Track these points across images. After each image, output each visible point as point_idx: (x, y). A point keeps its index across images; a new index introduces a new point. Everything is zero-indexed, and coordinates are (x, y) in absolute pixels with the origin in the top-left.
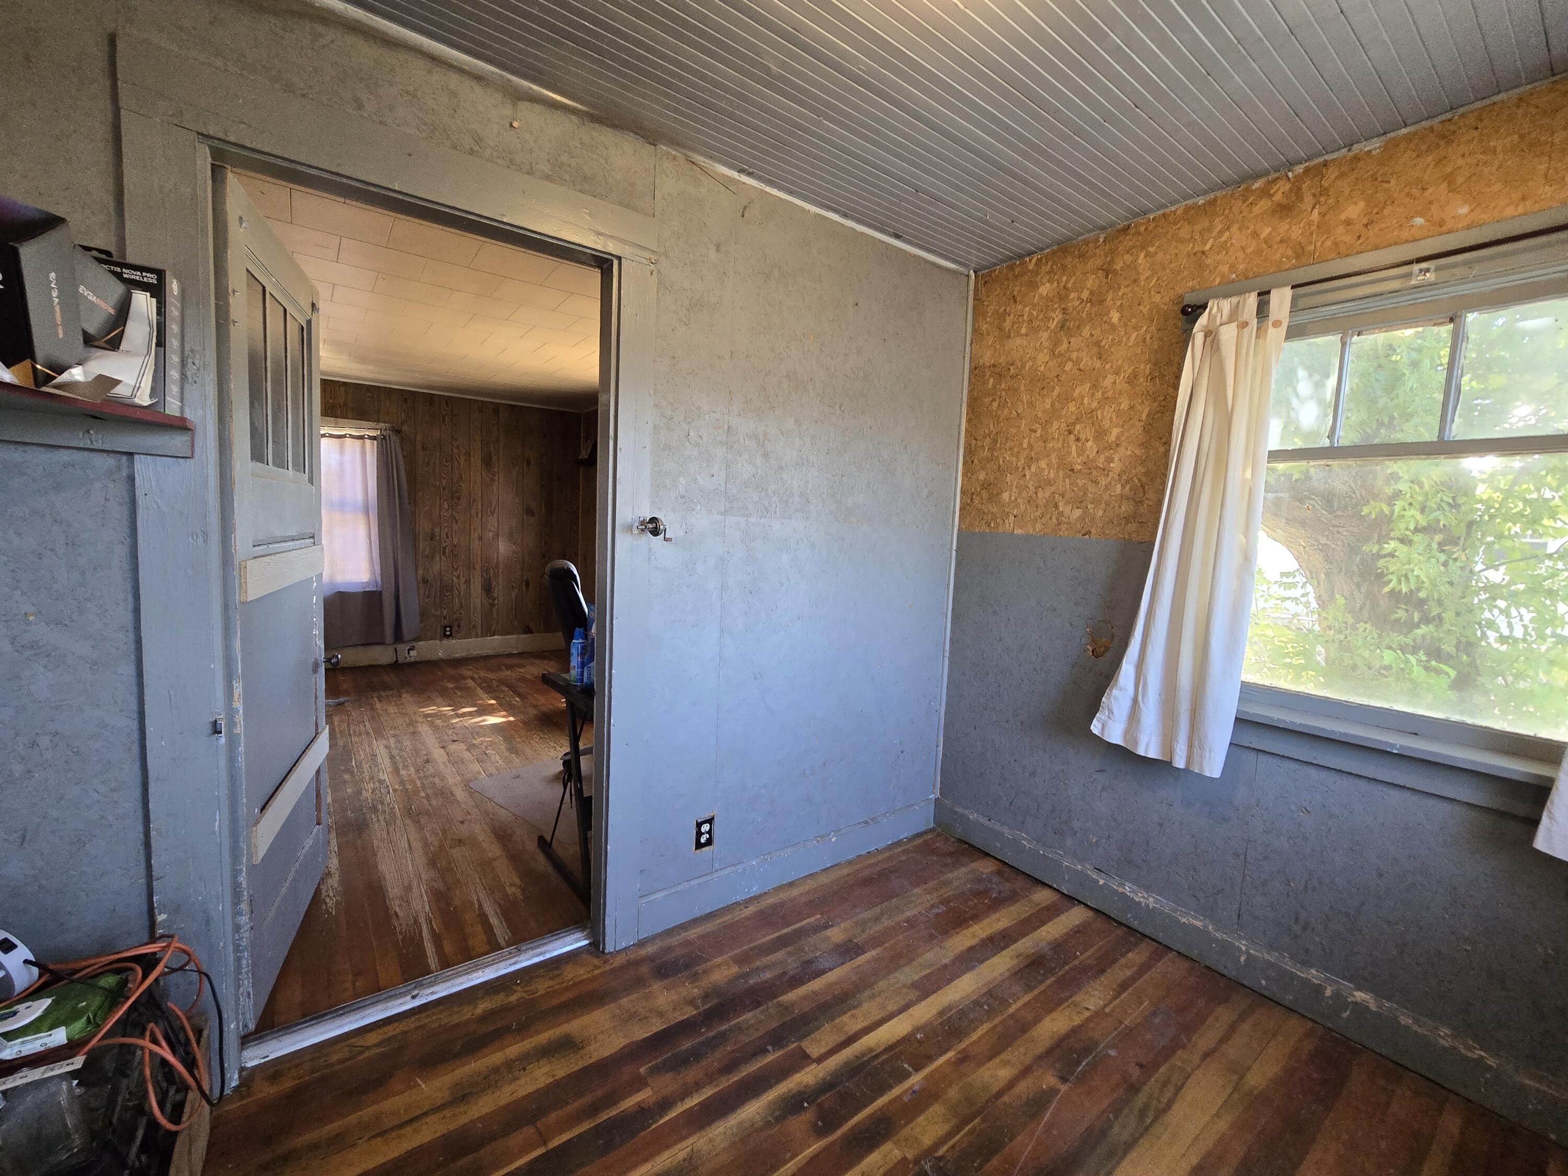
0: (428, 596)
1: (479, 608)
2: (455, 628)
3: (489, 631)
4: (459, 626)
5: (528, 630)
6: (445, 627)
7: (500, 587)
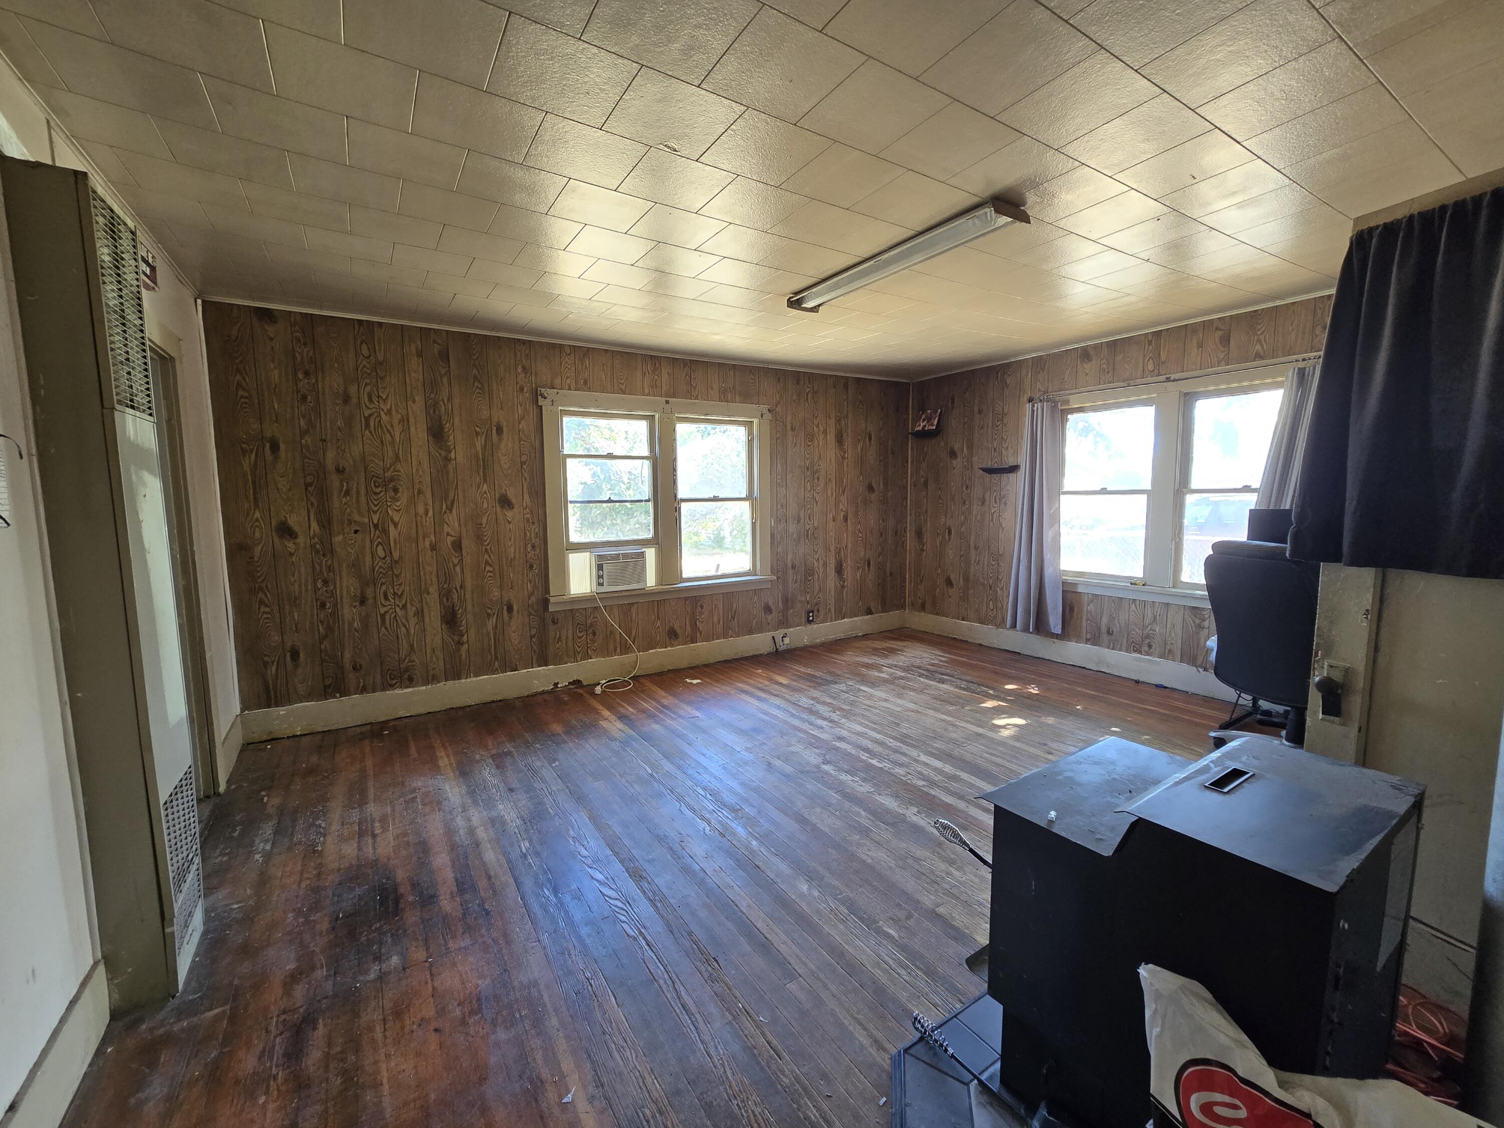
0: (796, 582)
1: (833, 590)
2: (816, 613)
3: (841, 614)
4: (818, 611)
5: (869, 612)
6: (809, 612)
7: (849, 568)
